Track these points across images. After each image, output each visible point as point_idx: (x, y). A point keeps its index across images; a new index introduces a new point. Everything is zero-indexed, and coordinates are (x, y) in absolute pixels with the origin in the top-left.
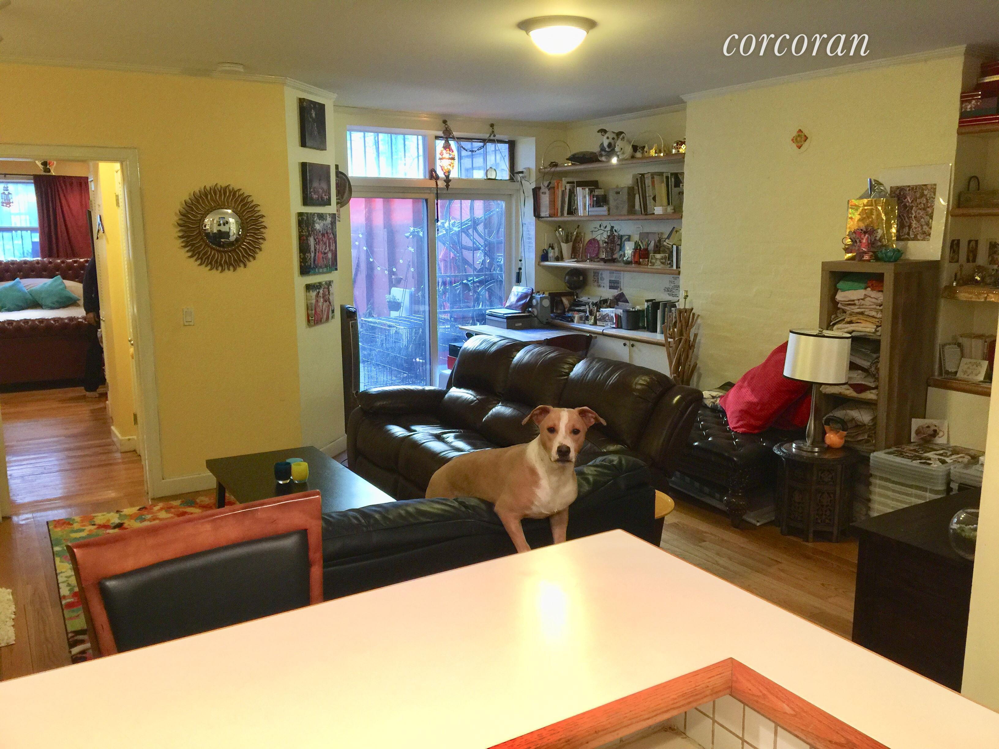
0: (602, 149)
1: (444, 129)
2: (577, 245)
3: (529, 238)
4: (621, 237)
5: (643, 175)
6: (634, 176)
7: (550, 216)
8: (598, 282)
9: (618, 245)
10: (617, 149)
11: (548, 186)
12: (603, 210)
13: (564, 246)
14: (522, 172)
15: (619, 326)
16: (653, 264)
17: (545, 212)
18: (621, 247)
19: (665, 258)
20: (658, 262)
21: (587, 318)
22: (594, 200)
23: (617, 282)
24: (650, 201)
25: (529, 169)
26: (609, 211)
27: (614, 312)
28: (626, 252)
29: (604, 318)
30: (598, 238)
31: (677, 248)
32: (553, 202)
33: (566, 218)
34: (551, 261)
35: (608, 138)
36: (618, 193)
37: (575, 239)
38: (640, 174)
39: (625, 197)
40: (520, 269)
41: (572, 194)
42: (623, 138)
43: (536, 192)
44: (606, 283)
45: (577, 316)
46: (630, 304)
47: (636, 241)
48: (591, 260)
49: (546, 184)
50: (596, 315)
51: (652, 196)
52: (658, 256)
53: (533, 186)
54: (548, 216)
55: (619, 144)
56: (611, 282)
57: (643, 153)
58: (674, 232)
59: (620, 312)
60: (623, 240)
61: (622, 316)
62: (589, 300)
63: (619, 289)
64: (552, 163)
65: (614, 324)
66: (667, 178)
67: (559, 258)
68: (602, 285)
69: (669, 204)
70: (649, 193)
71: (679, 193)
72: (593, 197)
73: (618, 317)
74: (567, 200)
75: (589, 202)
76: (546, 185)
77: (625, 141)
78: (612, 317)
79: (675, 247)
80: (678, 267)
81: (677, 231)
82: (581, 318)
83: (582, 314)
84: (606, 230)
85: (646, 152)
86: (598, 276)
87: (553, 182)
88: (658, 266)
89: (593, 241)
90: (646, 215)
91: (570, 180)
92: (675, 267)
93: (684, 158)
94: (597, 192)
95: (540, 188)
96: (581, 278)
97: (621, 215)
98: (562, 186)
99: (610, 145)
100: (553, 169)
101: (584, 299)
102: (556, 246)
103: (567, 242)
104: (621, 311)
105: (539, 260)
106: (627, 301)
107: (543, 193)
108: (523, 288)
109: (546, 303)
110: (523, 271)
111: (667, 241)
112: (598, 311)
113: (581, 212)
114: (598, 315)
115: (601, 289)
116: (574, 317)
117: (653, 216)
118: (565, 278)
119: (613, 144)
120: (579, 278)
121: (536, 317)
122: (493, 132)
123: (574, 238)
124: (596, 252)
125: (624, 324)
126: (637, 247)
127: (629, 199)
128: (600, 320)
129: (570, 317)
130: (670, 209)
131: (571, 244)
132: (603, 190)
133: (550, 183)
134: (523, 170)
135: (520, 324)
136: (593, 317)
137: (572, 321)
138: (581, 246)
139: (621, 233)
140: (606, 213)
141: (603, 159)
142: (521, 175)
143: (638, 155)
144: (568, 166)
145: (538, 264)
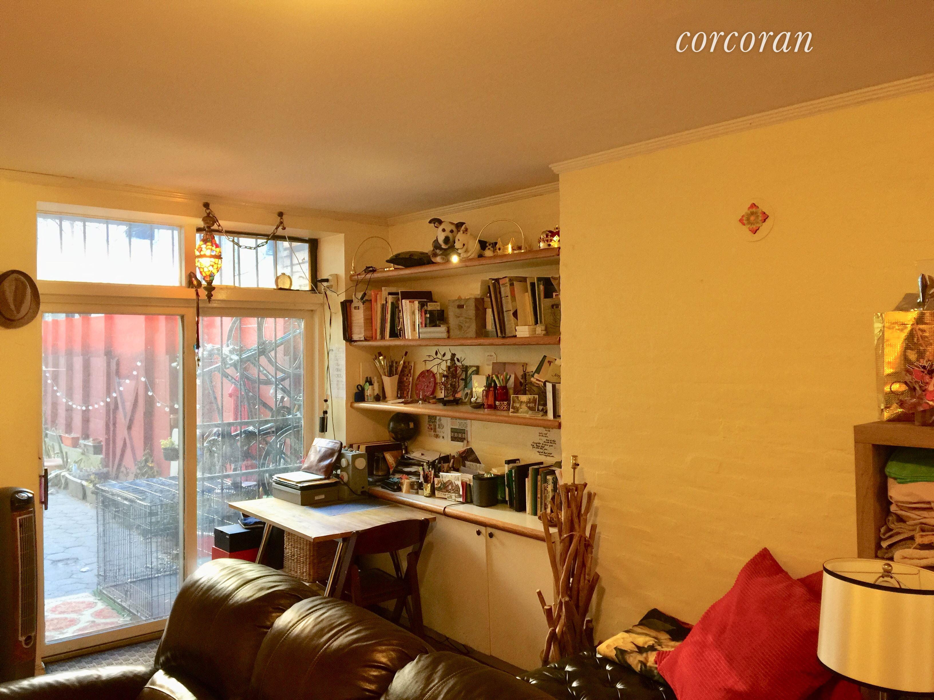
0: (436, 245)
1: (206, 215)
2: (405, 379)
3: (338, 370)
4: (466, 369)
5: (497, 280)
6: (483, 282)
7: (366, 340)
8: (435, 431)
9: (462, 379)
10: (457, 245)
11: (362, 298)
12: (440, 331)
13: (387, 380)
14: (327, 280)
15: (468, 500)
16: (516, 410)
17: (358, 334)
18: (467, 382)
19: (534, 401)
20: (524, 406)
21: (420, 486)
22: (426, 318)
23: (463, 432)
24: (508, 317)
25: (337, 276)
26: (448, 332)
27: (460, 478)
28: (474, 390)
29: (445, 487)
30: (435, 370)
31: (554, 387)
32: (369, 321)
33: (389, 342)
34: (368, 401)
35: (444, 230)
36: (460, 307)
37: (402, 371)
38: (493, 279)
39: (472, 312)
40: (325, 412)
41: (396, 309)
42: (466, 230)
43: (346, 306)
44: (447, 432)
45: (406, 482)
46: (482, 465)
47: (489, 376)
48: (425, 400)
49: (360, 295)
50: (434, 481)
51: (511, 312)
52: (524, 398)
53: (343, 298)
54: (363, 339)
55: (460, 238)
56: (453, 431)
57: (494, 251)
58: (546, 364)
59: (468, 477)
60: (470, 372)
61: (472, 484)
62: (423, 457)
63: (465, 442)
64: (368, 268)
65: (460, 496)
66: (533, 285)
67: (380, 398)
68: (441, 435)
69: (536, 323)
70: (508, 306)
71: (553, 306)
72: (426, 314)
73: (466, 486)
74: (389, 316)
75: (420, 321)
76: (360, 298)
77: (469, 234)
78: (457, 486)
79: (549, 387)
80: (556, 415)
81: (550, 362)
82: (412, 485)
83: (414, 479)
84: (444, 358)
85: (499, 249)
86: (435, 422)
87: (368, 292)
88: (524, 413)
89: (428, 374)
90: (504, 337)
91: (393, 290)
92: (550, 415)
93: (559, 255)
94: (431, 306)
95: (351, 301)
96: (412, 425)
97: (466, 338)
98: (381, 298)
99: (447, 240)
100: (369, 276)
101: (416, 455)
102: (375, 380)
103: (390, 374)
104: (471, 476)
105: (352, 399)
106: (477, 461)
107: (355, 308)
108: (328, 441)
109: (361, 464)
110: (329, 415)
111: (536, 376)
112: (436, 476)
113: (408, 333)
114: (436, 482)
115: (440, 441)
116: (402, 484)
117: (513, 341)
118: (389, 425)
119: (451, 239)
120: (409, 425)
121: (346, 484)
122: (281, 223)
123: (400, 369)
124: (431, 390)
125: (475, 498)
126: (491, 384)
127: (477, 316)
128: (440, 489)
129: (396, 483)
130: (540, 330)
131: (396, 377)
132: (439, 304)
133: (365, 294)
134: (330, 278)
135: (323, 497)
136: (429, 485)
137: (399, 489)
138: (411, 379)
139: (467, 363)
140: (445, 335)
141: (438, 259)
142: (325, 284)
143: (488, 253)
144: (389, 271)
145: (350, 406)
